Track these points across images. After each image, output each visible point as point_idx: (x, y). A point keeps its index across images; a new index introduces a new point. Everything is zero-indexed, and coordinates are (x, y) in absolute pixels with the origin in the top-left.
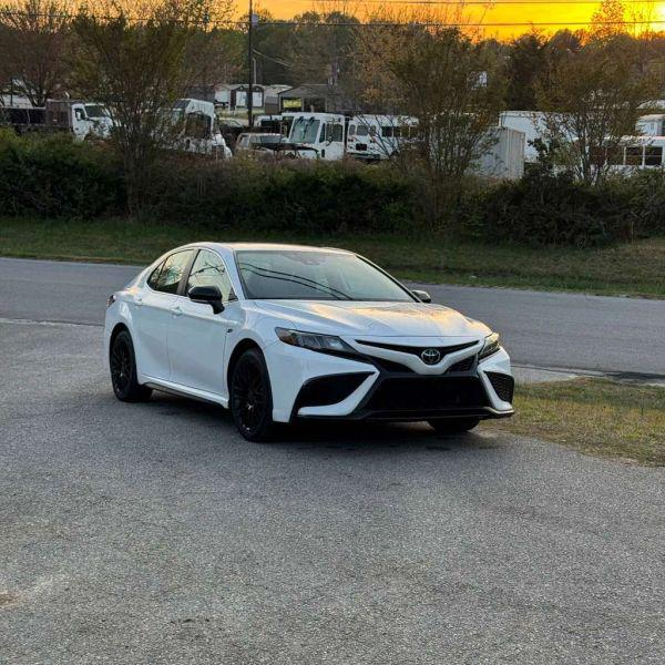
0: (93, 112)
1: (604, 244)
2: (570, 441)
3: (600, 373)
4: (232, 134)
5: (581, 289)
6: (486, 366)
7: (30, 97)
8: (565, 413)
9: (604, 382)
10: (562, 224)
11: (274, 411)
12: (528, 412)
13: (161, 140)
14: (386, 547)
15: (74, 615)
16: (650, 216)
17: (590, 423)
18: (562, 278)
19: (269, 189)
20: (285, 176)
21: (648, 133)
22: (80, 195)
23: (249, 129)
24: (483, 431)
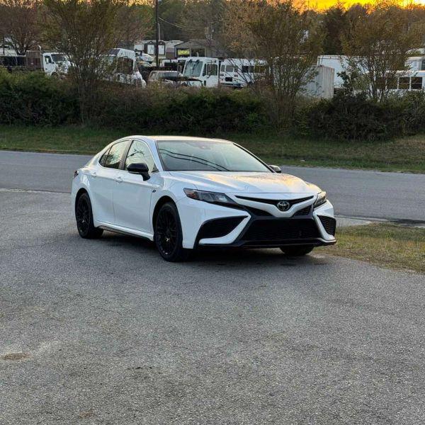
0: (57, 58)
1: (386, 139)
2: (372, 260)
3: (386, 220)
4: (146, 72)
5: (372, 167)
6: (319, 212)
7: (16, 49)
8: (367, 243)
9: (389, 226)
10: (359, 127)
11: (184, 241)
12: (343, 243)
13: (102, 75)
14: (260, 324)
15: (66, 365)
16: (415, 121)
17: (383, 249)
18: (360, 160)
19: (171, 106)
20: (182, 98)
21: (413, 68)
22: (50, 111)
23: (157, 68)
24: (316, 254)
